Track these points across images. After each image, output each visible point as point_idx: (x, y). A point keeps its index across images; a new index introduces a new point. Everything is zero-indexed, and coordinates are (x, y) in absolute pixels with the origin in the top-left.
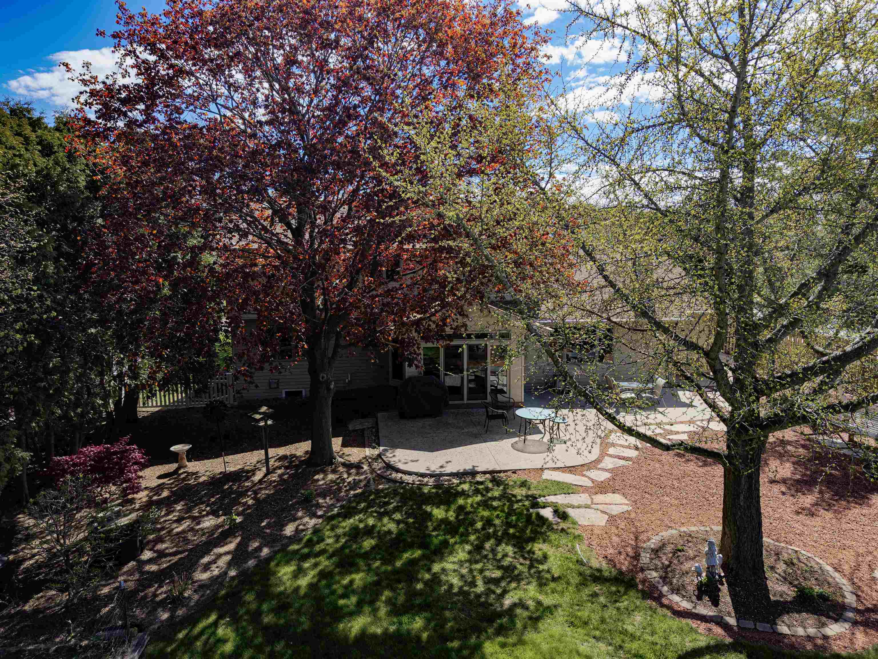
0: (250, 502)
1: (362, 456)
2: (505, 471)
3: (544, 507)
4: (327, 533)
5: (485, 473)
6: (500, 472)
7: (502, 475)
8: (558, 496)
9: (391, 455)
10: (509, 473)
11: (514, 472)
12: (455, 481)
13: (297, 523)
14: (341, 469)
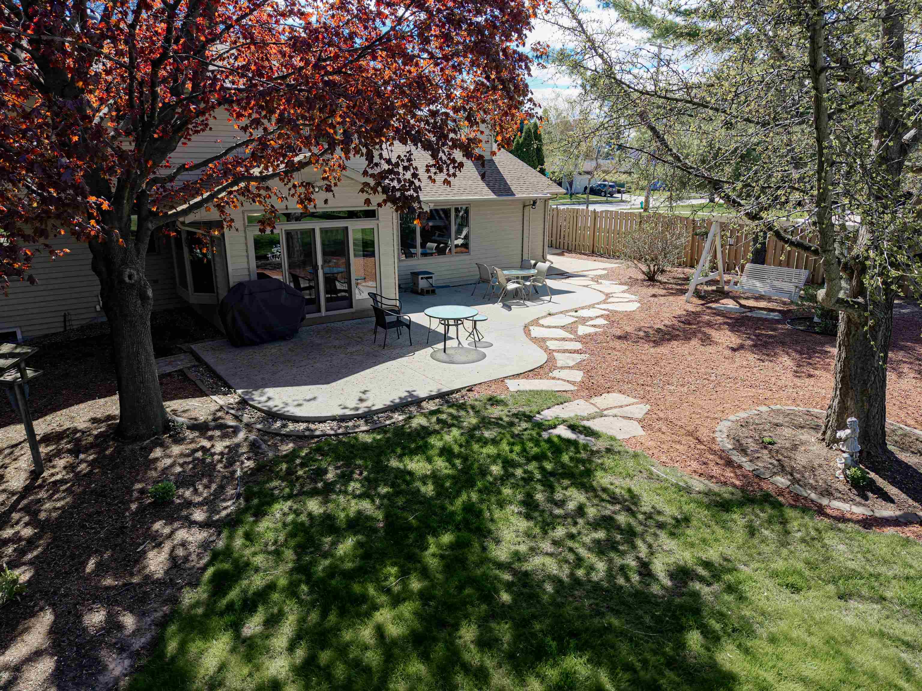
0: (27, 532)
1: (213, 407)
2: (458, 391)
3: (555, 427)
4: (247, 552)
5: (431, 398)
6: (452, 392)
7: (457, 396)
8: (553, 409)
9: (264, 399)
10: (464, 392)
11: (470, 389)
12: (398, 417)
13: (167, 547)
14: (189, 435)
